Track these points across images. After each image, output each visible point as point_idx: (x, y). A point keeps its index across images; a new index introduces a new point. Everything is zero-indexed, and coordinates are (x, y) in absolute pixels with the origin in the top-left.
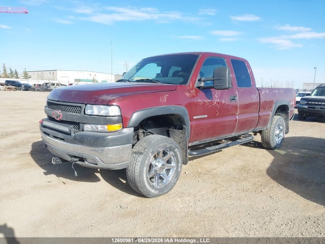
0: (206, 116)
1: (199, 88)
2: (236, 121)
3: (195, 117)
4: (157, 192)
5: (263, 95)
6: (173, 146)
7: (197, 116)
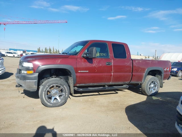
0: (88, 71)
1: (83, 57)
2: (111, 75)
3: (79, 71)
4: (51, 105)
5: (136, 63)
6: (62, 84)
7: (81, 71)
